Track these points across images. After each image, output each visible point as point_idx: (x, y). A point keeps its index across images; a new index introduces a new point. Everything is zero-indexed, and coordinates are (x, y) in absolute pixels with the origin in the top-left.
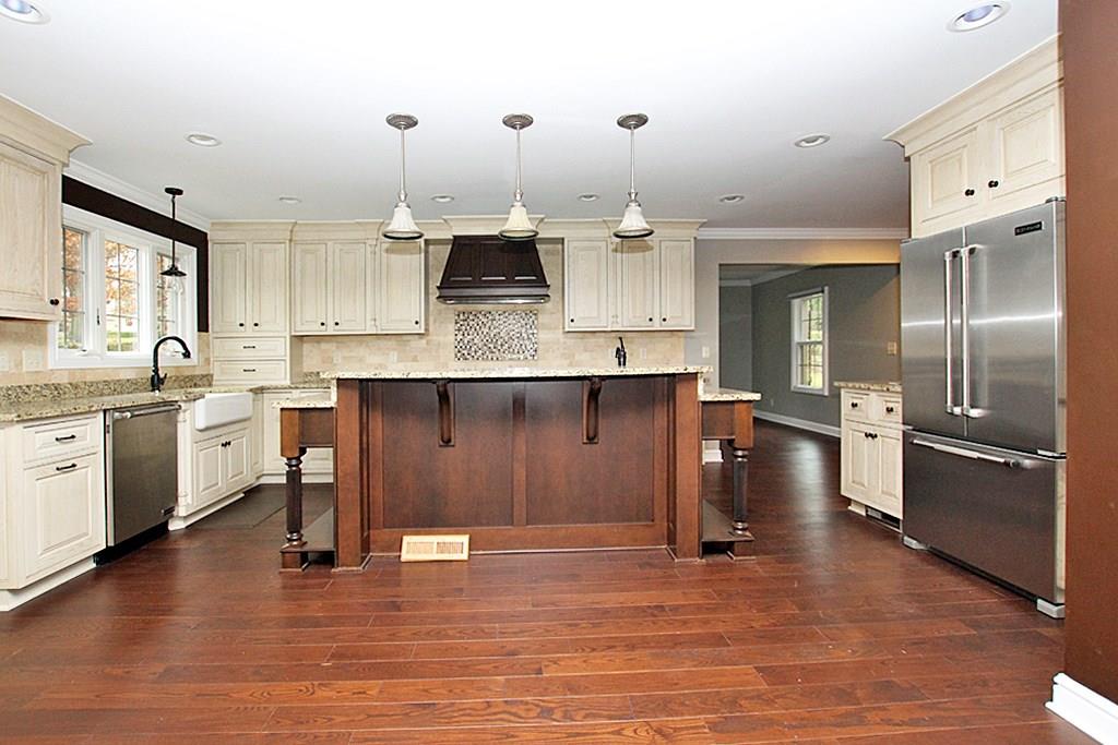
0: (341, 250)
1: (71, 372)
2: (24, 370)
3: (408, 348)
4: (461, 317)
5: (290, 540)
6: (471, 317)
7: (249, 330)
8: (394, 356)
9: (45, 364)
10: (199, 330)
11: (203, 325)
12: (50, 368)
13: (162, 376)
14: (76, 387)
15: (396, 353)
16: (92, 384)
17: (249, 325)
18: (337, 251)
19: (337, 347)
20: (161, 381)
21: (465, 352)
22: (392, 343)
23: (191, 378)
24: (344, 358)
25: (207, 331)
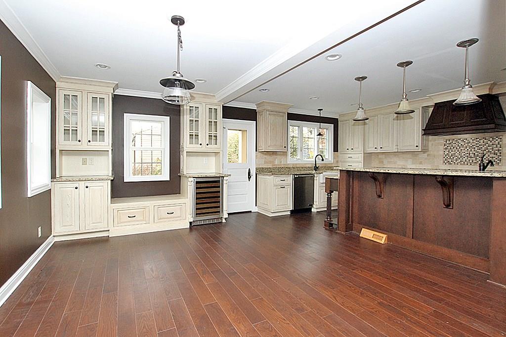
0: (383, 118)
1: (293, 164)
2: (282, 163)
3: (417, 158)
4: (448, 142)
5: (327, 218)
6: (454, 142)
7: (350, 151)
8: (410, 161)
9: (287, 162)
10: (334, 151)
11: (336, 149)
12: (288, 163)
13: (317, 166)
14: (294, 168)
15: (411, 160)
16: (298, 168)
17: (350, 149)
18: (382, 118)
19: (385, 157)
20: (317, 168)
21: (450, 160)
22: (409, 156)
23: (330, 167)
24: (388, 162)
25: (338, 151)
